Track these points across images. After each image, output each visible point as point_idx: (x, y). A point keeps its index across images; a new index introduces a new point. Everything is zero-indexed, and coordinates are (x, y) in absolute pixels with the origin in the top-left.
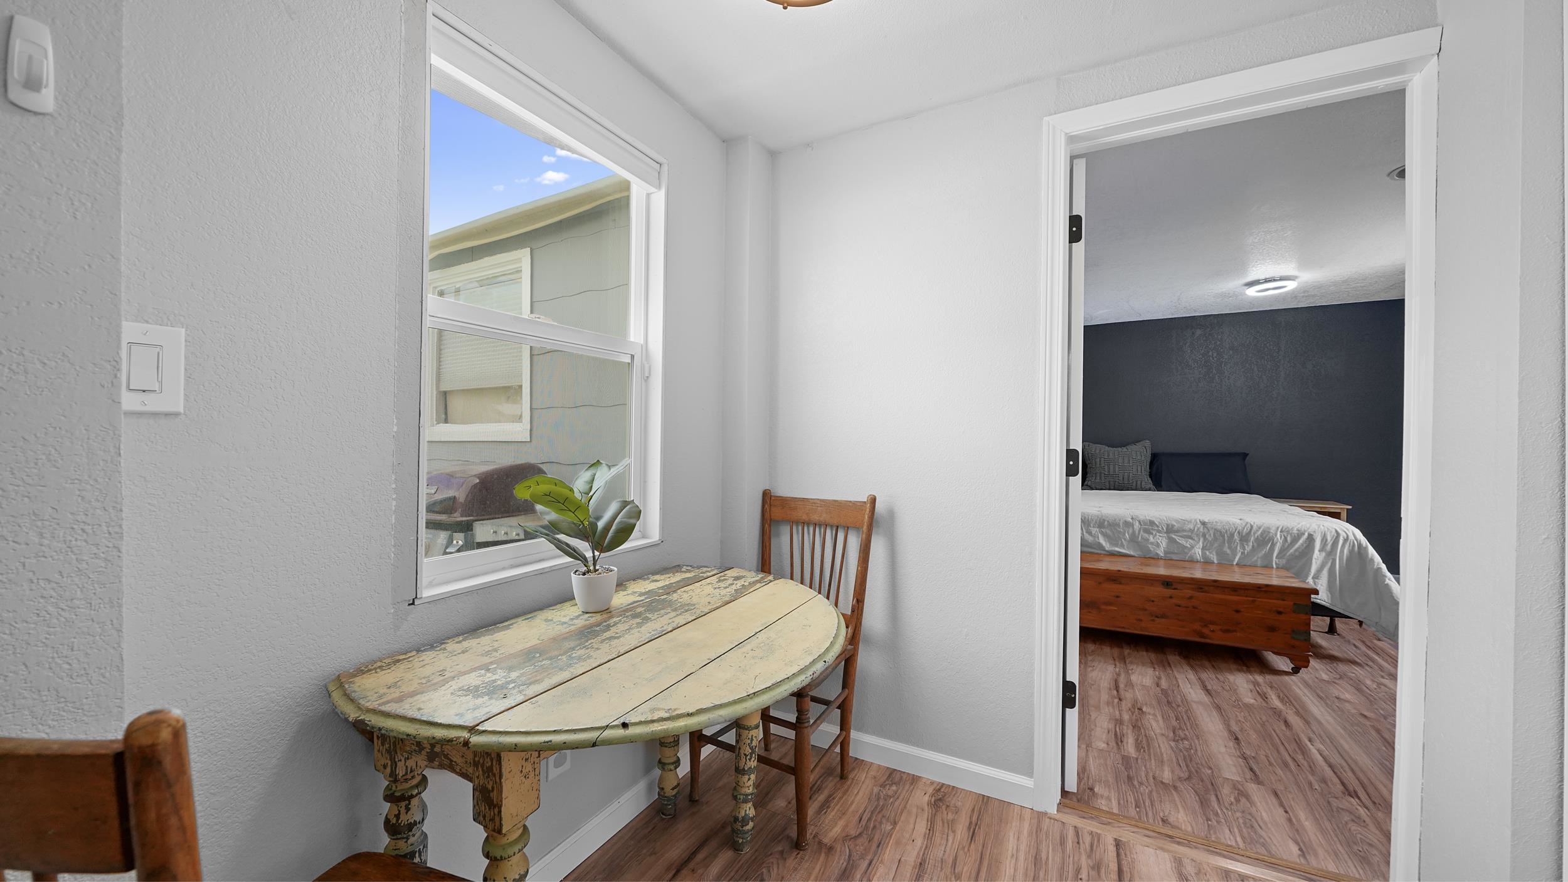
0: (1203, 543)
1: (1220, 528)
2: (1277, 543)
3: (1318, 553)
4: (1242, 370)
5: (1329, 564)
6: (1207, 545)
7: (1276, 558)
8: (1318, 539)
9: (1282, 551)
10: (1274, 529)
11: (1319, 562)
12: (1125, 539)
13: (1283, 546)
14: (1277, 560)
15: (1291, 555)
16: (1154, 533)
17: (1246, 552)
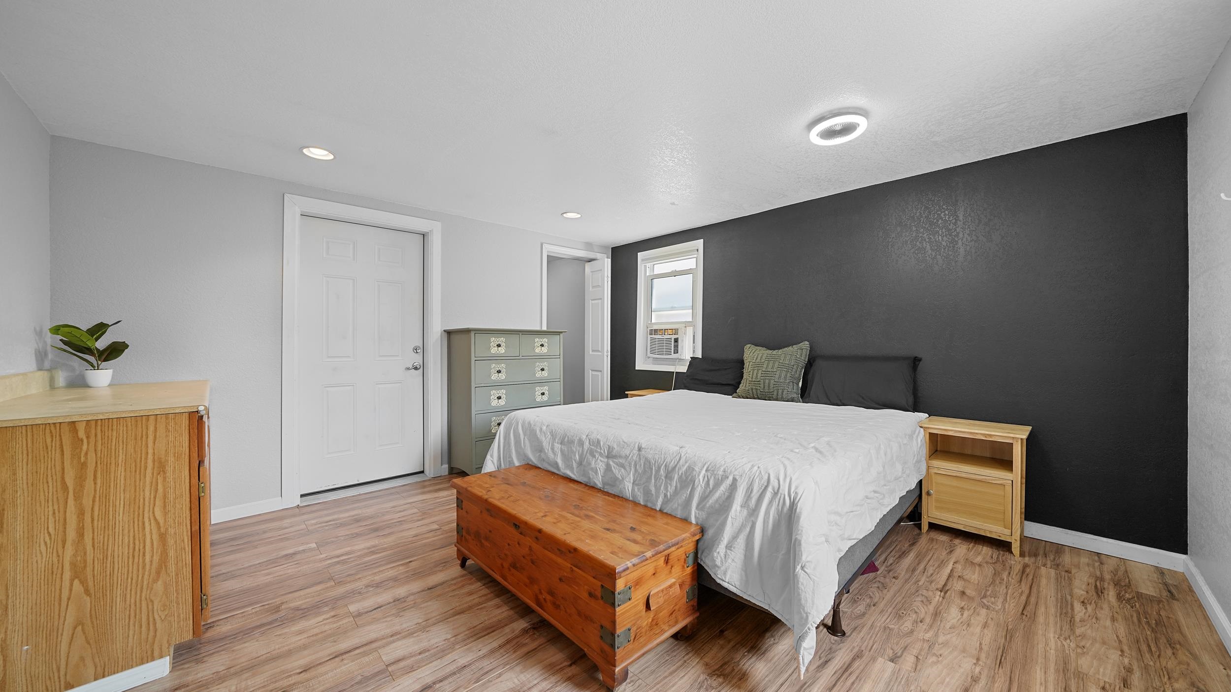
0: (634, 476)
1: (650, 456)
2: (698, 486)
3: (739, 508)
4: (912, 251)
5: (748, 529)
6: (637, 478)
7: (697, 508)
8: (742, 486)
9: (704, 499)
10: (700, 465)
11: (737, 524)
12: (575, 460)
13: (704, 491)
14: (697, 512)
15: (711, 507)
16: (597, 456)
17: (669, 494)
